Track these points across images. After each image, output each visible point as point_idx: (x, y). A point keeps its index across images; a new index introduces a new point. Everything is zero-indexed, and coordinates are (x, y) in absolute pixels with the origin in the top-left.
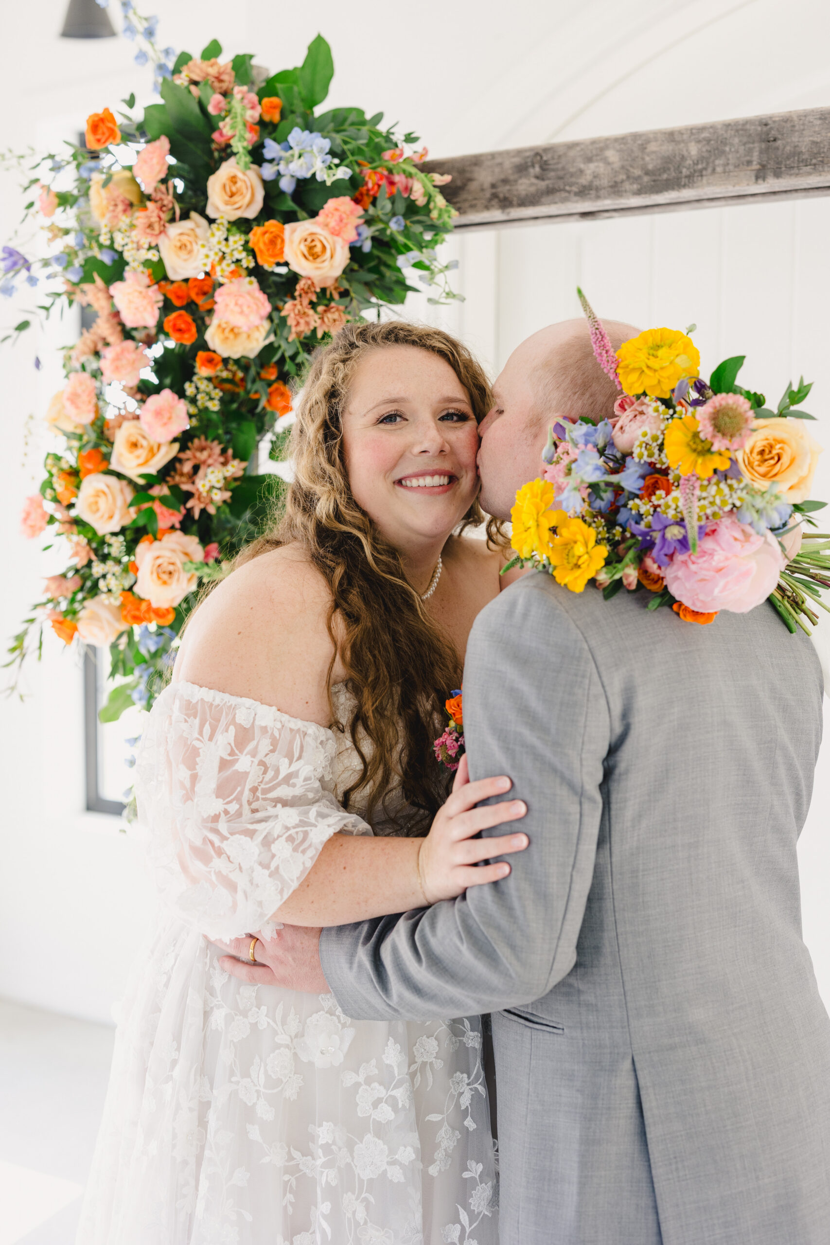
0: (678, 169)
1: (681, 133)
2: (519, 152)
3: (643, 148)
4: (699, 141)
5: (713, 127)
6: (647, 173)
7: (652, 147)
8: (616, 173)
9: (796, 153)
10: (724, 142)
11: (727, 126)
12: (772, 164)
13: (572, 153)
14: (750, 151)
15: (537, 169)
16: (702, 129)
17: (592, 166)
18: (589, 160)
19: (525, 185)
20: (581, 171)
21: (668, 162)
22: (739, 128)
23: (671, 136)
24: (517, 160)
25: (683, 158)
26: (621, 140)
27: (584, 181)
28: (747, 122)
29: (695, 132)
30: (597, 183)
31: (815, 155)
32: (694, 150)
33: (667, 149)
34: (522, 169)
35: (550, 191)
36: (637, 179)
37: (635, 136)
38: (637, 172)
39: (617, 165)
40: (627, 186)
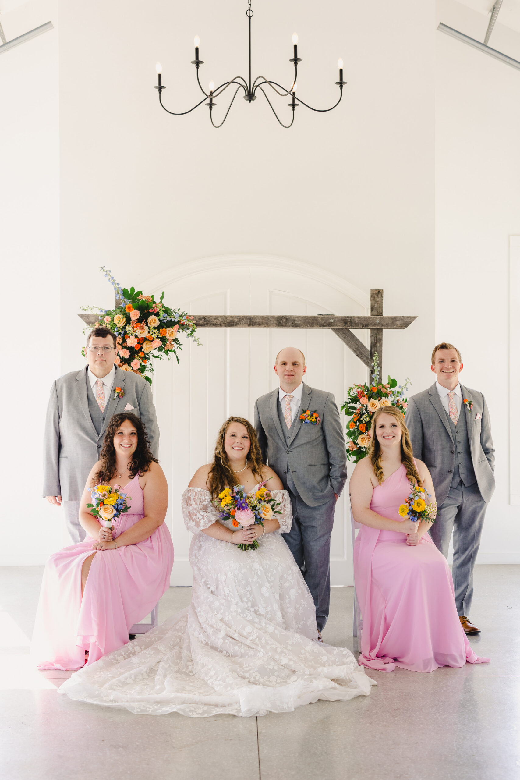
0: (233, 323)
1: (234, 316)
2: (200, 316)
3: (226, 318)
4: (237, 318)
5: (240, 316)
6: (227, 323)
7: (228, 318)
8: (221, 322)
9: (256, 323)
10: (242, 319)
11: (243, 316)
12: (251, 324)
13: (211, 318)
14: (247, 321)
15: (204, 320)
16: (238, 316)
17: (216, 320)
18: (215, 319)
19: (201, 322)
20: (213, 321)
21: (231, 321)
22: (245, 317)
23: (232, 317)
24: (199, 318)
25: (234, 321)
26: (222, 316)
27: (214, 323)
28: (246, 316)
29: (237, 317)
30: (217, 323)
31: (259, 323)
32: (236, 320)
33: (231, 319)
34: (200, 319)
35: (206, 324)
36: (225, 324)
37: (225, 316)
38: (225, 323)
39: (221, 321)
40: (223, 325)
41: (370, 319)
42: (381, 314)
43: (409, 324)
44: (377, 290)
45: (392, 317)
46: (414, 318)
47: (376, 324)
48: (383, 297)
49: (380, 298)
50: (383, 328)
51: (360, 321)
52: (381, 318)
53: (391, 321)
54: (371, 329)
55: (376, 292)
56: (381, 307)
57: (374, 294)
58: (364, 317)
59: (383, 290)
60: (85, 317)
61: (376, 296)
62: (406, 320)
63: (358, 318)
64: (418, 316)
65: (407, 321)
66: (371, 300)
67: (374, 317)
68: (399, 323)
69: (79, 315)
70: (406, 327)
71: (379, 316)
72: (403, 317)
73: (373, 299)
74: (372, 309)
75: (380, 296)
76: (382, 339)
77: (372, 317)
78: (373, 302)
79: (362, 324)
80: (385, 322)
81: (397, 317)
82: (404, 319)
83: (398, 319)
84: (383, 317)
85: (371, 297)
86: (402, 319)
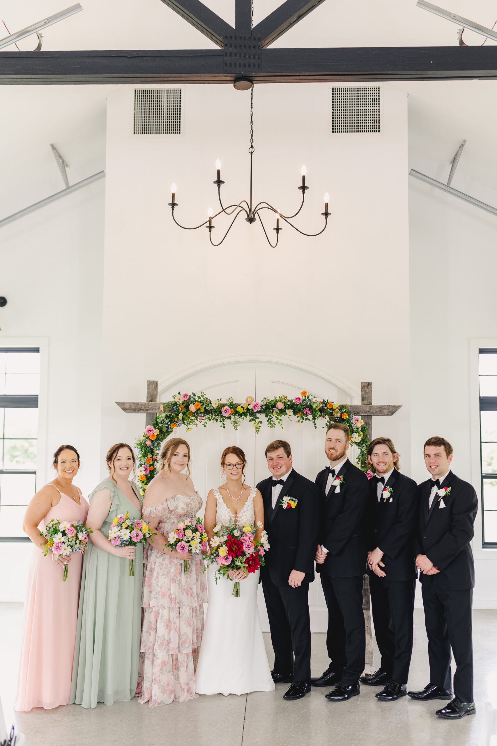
41: (361, 408)
42: (371, 403)
43: (395, 412)
44: (367, 383)
45: (380, 406)
46: (399, 407)
47: (365, 412)
48: (372, 389)
49: (369, 390)
50: (372, 415)
51: (352, 409)
52: (370, 406)
53: (379, 409)
54: (361, 416)
55: (366, 385)
56: (370, 397)
57: (364, 386)
58: (356, 406)
59: (372, 383)
60: (121, 404)
61: (366, 388)
62: (392, 408)
63: (351, 406)
64: (402, 405)
65: (392, 410)
66: (362, 391)
67: (364, 406)
68: (386, 411)
69: (117, 403)
70: (392, 414)
71: (369, 405)
72: (389, 406)
73: (364, 391)
74: (363, 399)
75: (369, 388)
76: (371, 425)
77: (362, 406)
78: (363, 393)
79: (354, 411)
80: (373, 410)
81: (384, 406)
82: (390, 408)
83: (385, 407)
84: (373, 406)
85: (362, 388)
86: (388, 408)
